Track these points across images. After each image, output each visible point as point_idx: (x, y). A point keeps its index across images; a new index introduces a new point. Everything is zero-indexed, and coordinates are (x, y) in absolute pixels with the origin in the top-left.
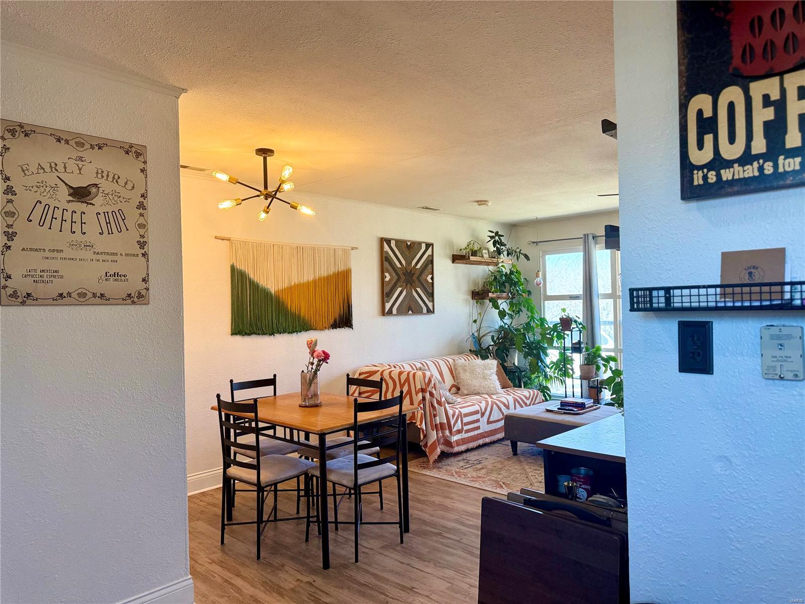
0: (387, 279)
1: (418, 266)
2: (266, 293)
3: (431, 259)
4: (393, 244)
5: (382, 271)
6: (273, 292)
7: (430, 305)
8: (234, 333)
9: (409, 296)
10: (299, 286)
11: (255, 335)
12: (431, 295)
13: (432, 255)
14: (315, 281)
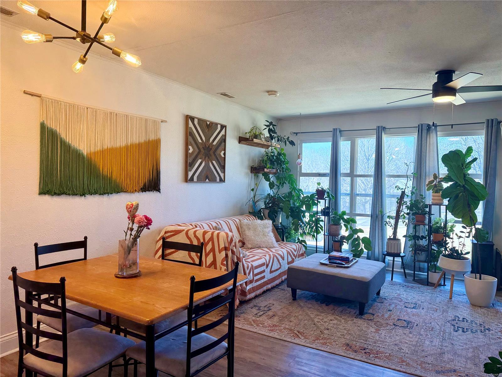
0: (191, 151)
1: (215, 143)
2: (78, 155)
3: (224, 138)
4: (196, 121)
5: (187, 144)
6: (85, 154)
7: (222, 175)
8: (42, 192)
9: (207, 167)
10: (112, 151)
11: (65, 195)
12: (223, 168)
13: (225, 135)
14: (127, 147)
